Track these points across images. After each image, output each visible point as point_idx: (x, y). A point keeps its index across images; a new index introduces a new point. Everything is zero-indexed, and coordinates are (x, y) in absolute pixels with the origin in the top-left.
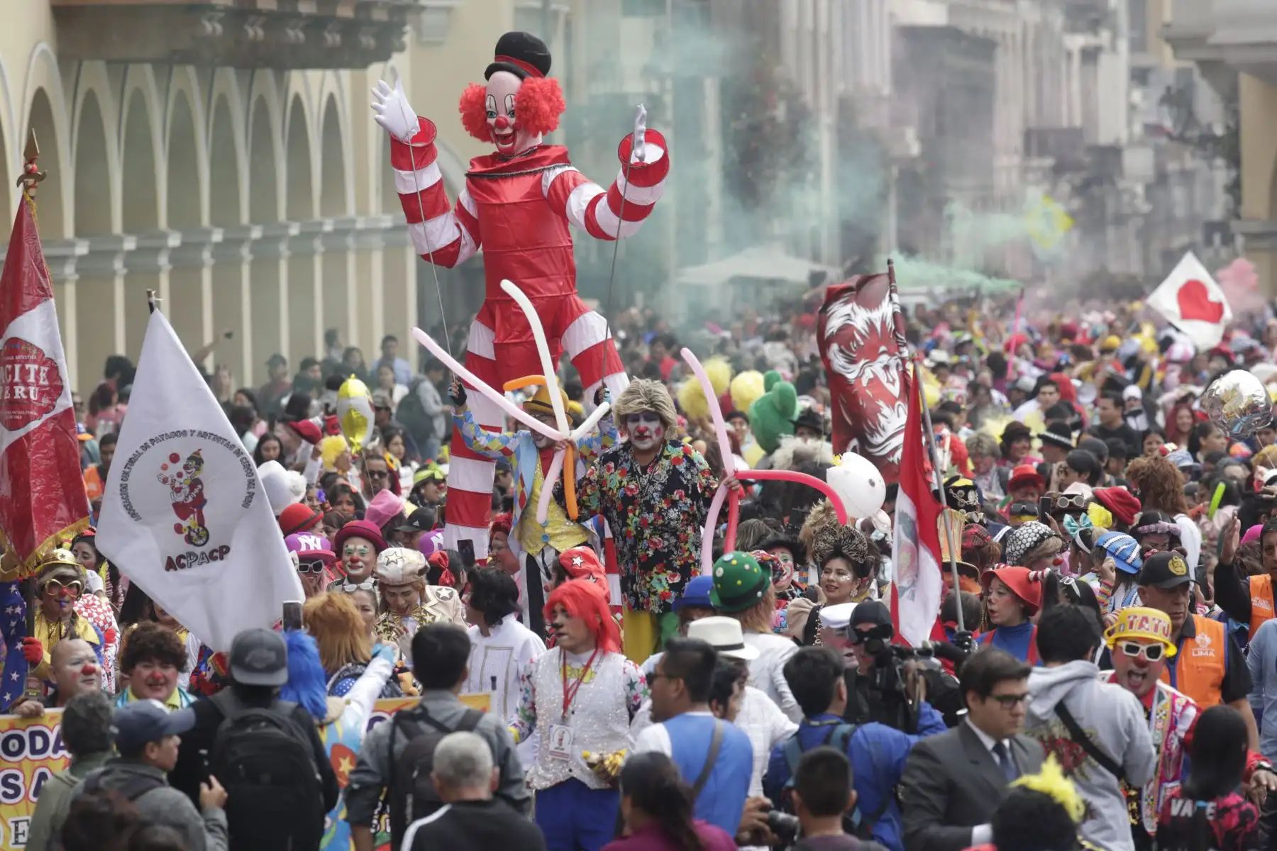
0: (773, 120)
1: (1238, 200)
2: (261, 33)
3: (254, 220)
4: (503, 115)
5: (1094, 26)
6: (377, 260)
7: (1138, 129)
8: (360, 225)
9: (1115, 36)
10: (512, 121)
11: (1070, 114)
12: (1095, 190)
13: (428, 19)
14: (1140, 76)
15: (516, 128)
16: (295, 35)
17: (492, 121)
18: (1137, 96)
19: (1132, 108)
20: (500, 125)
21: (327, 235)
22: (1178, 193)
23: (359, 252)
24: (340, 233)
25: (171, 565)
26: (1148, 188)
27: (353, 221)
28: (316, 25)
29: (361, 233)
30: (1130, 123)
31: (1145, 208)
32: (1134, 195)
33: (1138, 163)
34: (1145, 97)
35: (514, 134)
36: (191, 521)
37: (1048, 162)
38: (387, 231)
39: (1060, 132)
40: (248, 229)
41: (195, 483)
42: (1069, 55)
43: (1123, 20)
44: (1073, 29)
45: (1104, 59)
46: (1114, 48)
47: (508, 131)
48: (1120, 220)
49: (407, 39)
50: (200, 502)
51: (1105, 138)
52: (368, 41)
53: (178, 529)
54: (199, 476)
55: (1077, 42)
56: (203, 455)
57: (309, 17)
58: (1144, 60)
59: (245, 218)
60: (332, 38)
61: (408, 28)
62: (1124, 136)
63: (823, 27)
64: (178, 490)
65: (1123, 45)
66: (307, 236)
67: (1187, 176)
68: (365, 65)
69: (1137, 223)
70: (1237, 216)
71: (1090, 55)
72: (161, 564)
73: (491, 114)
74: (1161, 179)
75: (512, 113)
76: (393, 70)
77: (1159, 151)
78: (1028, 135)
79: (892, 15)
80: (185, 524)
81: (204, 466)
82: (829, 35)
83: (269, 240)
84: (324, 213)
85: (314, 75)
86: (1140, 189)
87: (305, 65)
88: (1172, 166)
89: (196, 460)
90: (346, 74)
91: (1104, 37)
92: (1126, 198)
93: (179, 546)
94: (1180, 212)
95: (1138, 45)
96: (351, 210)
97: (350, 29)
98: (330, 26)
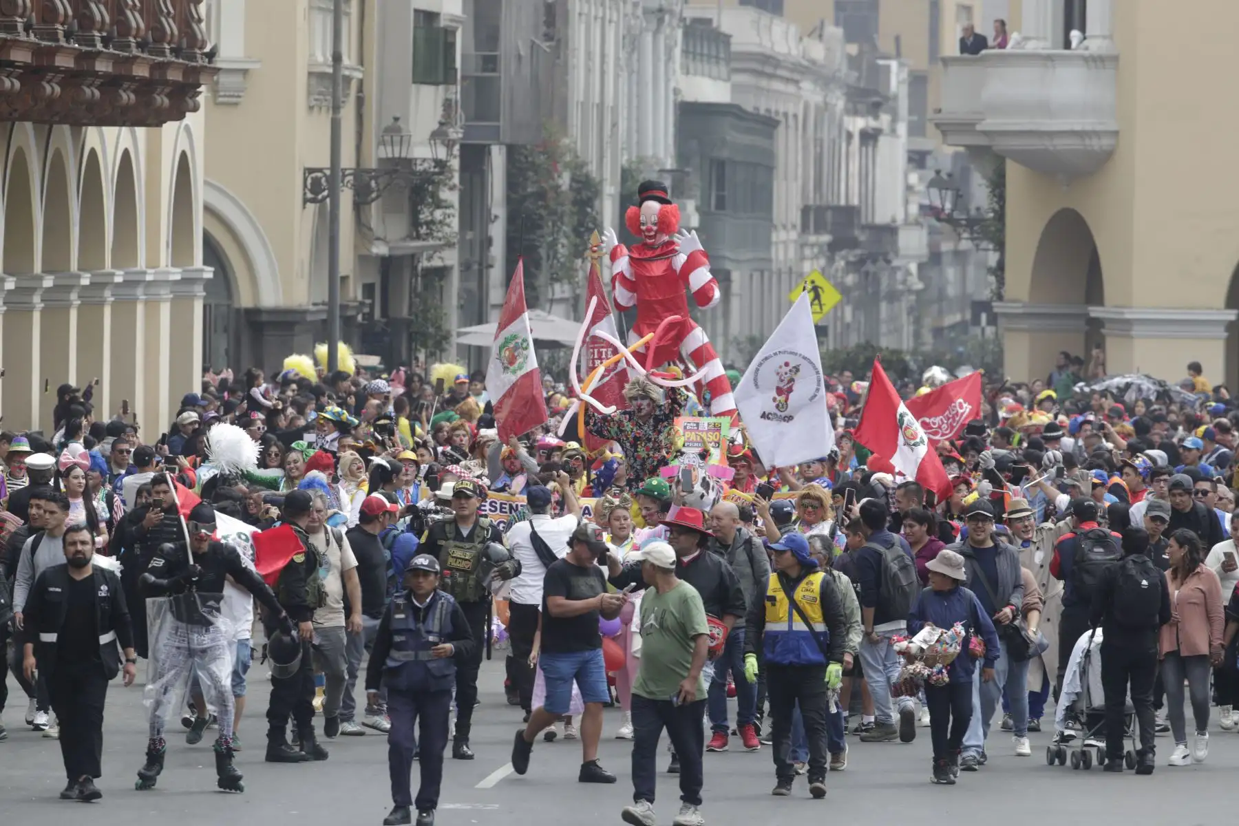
0: (557, 188)
1: (1001, 282)
2: (58, 89)
3: (47, 270)
4: (649, 225)
5: (874, 109)
6: (165, 311)
7: (914, 209)
8: (149, 278)
9: (894, 120)
10: (655, 228)
11: (848, 192)
12: (870, 267)
13: (223, 79)
14: (917, 159)
15: (656, 232)
16: (91, 92)
17: (643, 228)
18: (914, 178)
19: (909, 188)
20: (649, 230)
21: (118, 285)
22: (951, 273)
23: (146, 302)
24: (129, 284)
25: (764, 416)
26: (921, 267)
27: (144, 273)
28: (111, 83)
29: (150, 284)
30: (907, 202)
31: (919, 286)
32: (908, 273)
33: (913, 243)
34: (921, 179)
35: (655, 235)
36: (782, 398)
37: (826, 238)
38: (176, 282)
39: (837, 209)
40: (40, 278)
41: (791, 380)
42: (850, 136)
43: (903, 105)
44: (855, 113)
45: (883, 141)
46: (893, 131)
47: (652, 233)
48: (893, 297)
49: (201, 99)
50: (790, 390)
51: (881, 218)
52: (162, 100)
53: (774, 400)
54: (795, 377)
55: (857, 124)
56: (801, 368)
57: (106, 74)
58: (922, 144)
59: (38, 268)
60: (127, 97)
61: (202, 88)
62: (900, 217)
63: (609, 101)
64: (782, 381)
65: (902, 128)
66: (98, 286)
67: (960, 256)
68: (159, 124)
69: (909, 300)
70: (1000, 297)
71: (869, 137)
72: (760, 413)
73: (643, 224)
74: (935, 258)
75: (655, 224)
76: (187, 128)
77: (932, 232)
78: (805, 211)
79: (676, 91)
80: (778, 398)
81: (799, 374)
82: (615, 109)
83: (62, 289)
84: (115, 265)
85: (110, 132)
86: (913, 267)
87: (101, 122)
88: (946, 247)
89: (797, 369)
90: (141, 131)
91: (885, 120)
92: (899, 276)
93: (771, 407)
94: (951, 291)
95: (915, 130)
96: (142, 263)
97: (145, 88)
98: (126, 85)
